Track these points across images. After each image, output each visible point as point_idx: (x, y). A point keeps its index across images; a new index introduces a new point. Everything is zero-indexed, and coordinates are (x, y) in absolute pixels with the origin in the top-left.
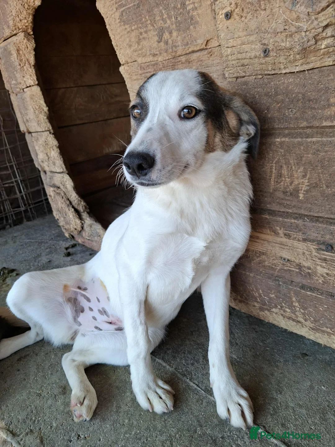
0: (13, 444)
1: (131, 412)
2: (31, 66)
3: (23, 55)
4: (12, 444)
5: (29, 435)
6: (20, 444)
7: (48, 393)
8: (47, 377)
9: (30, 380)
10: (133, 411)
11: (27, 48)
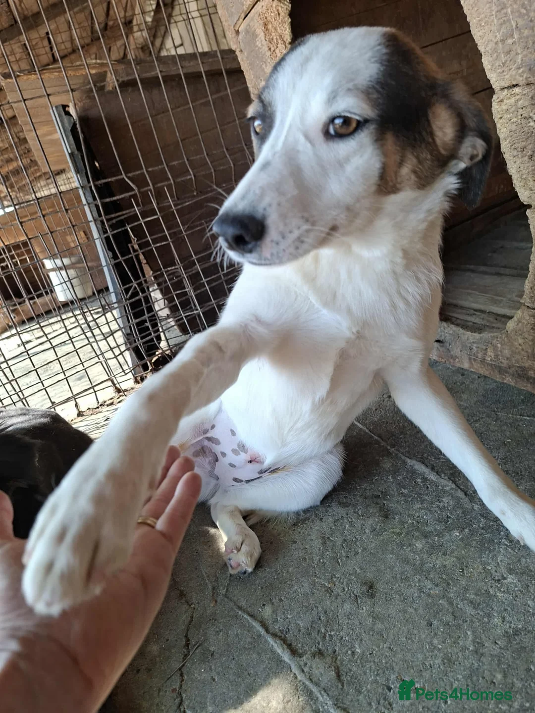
0: (292, 667)
1: (507, 659)
2: (287, 45)
3: (273, 31)
4: (290, 667)
5: (318, 660)
6: (303, 671)
7: (344, 590)
8: (339, 561)
9: (313, 563)
10: (511, 660)
11: (279, 14)
